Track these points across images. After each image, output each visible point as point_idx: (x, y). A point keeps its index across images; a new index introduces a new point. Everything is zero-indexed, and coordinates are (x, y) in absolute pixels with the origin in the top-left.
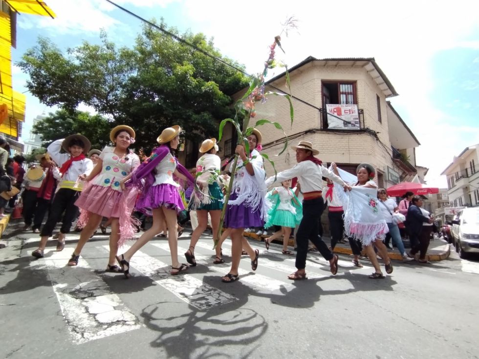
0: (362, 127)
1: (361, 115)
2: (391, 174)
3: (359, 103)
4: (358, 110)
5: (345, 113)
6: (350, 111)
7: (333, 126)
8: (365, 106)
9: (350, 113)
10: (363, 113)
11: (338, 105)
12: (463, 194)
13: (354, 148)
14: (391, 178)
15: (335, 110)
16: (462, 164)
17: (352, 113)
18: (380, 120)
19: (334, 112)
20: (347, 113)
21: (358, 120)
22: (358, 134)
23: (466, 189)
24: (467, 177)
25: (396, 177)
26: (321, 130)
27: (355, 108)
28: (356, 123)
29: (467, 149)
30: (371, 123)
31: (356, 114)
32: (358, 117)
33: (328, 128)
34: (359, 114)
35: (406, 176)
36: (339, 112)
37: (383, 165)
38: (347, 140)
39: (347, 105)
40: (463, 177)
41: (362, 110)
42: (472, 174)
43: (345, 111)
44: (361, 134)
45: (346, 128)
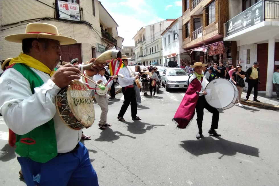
0: (82, 19)
1: (81, 12)
2: (100, 48)
3: (80, 3)
4: (80, 8)
5: (71, 9)
6: (74, 7)
7: (63, 17)
8: (84, 6)
9: (74, 10)
10: (82, 11)
11: (66, 2)
12: (140, 50)
13: (77, 33)
14: (100, 50)
15: (64, 6)
16: (140, 35)
17: (76, 9)
18: (94, 14)
19: (64, 7)
20: (72, 9)
21: (79, 15)
22: (79, 24)
23: (141, 48)
24: (142, 42)
25: (103, 48)
26: (54, 19)
27: (77, 6)
28: (78, 16)
29: (142, 28)
30: (88, 17)
31: (78, 10)
32: (79, 13)
33: (60, 18)
34: (80, 10)
35: (109, 47)
36: (67, 7)
37: (95, 43)
38: (73, 27)
39: (72, 3)
40: (140, 42)
41: (82, 9)
42: (144, 41)
43: (71, 7)
44: (81, 24)
45: (72, 19)
